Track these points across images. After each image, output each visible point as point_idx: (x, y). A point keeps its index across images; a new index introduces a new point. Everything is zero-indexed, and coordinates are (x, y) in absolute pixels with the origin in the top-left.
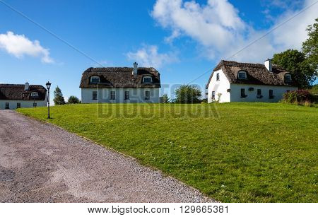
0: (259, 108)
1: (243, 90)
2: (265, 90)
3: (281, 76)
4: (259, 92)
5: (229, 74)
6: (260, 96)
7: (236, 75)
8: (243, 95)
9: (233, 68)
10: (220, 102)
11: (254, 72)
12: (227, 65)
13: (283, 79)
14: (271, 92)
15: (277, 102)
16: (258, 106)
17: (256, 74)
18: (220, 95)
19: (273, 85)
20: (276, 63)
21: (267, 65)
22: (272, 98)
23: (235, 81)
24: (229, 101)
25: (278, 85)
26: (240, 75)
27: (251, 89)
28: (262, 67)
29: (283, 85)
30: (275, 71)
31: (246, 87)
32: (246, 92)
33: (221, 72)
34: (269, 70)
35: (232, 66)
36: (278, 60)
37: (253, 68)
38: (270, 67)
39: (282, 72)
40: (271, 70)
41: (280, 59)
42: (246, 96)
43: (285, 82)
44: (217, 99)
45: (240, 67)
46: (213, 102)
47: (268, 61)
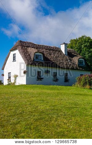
0: (52, 91)
1: (39, 73)
2: (61, 73)
3: (76, 60)
4: (55, 75)
5: (26, 55)
6: (56, 80)
7: (32, 57)
8: (39, 78)
9: (29, 50)
10: (17, 84)
11: (50, 54)
12: (24, 46)
13: (77, 63)
14: (66, 75)
15: (71, 85)
16: (52, 89)
17: (52, 57)
18: (16, 77)
19: (68, 68)
20: (72, 48)
21: (63, 48)
22: (67, 81)
23: (31, 62)
24: (25, 84)
25: (73, 69)
26: (37, 57)
27: (47, 72)
28: (58, 50)
29: (77, 69)
30: (70, 55)
31: (43, 69)
33: (17, 52)
34: (64, 53)
35: (28, 47)
36: (74, 45)
37: (50, 50)
38: (65, 51)
39: (76, 56)
40: (67, 54)
41: (76, 44)
42: (42, 78)
43: (79, 66)
44: (12, 81)
45: (37, 48)
46: (9, 84)
47: (64, 45)
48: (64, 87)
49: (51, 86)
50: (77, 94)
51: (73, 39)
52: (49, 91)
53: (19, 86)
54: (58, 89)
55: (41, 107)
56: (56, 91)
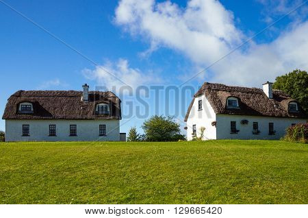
0: (253, 147)
1: (233, 124)
2: (263, 123)
3: (285, 104)
4: (255, 126)
5: (215, 102)
6: (256, 132)
7: (224, 103)
8: (234, 130)
9: (220, 94)
10: (204, 139)
11: (249, 99)
12: (212, 90)
13: (286, 109)
14: (271, 125)
15: (278, 139)
16: (251, 144)
17: (251, 102)
18: (203, 130)
19: (273, 116)
20: (279, 88)
21: (266, 89)
22: (272, 134)
23: (222, 111)
24: (214, 137)
25: (281, 117)
26: (230, 103)
27: (245, 122)
28: (260, 92)
29: (286, 117)
30: (276, 97)
31: (238, 119)
32: (238, 126)
33: (203, 97)
34: (268, 96)
35: (219, 90)
36: (282, 84)
37: (248, 93)
38: (269, 93)
39: (285, 99)
40: (272, 97)
41: (285, 82)
42: (238, 131)
43: (289, 113)
44: (199, 136)
45: (230, 92)
46: (194, 140)
47: (268, 85)
48: (269, 141)
49: (251, 141)
50: (288, 151)
51: (280, 76)
52: (248, 147)
53: (207, 141)
54: (260, 145)
55: (240, 168)
56: (258, 147)
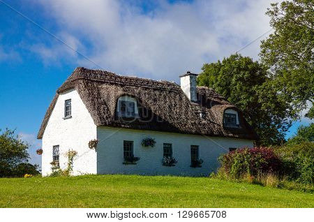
0: (162, 190)
1: (128, 146)
2: (181, 145)
3: (217, 113)
4: (168, 150)
5: (96, 104)
6: (169, 161)
8: (129, 157)
9: (104, 89)
10: (74, 173)
11: (156, 100)
12: (91, 82)
13: (220, 122)
14: (195, 150)
15: (206, 175)
16: (161, 184)
17: (159, 107)
18: (72, 155)
19: (198, 134)
20: (207, 84)
21: (185, 84)
22: (197, 166)
23: (107, 122)
24: (95, 173)
25: (211, 134)
26: (123, 107)
27: (148, 143)
28: (176, 90)
29: (220, 135)
30: (204, 101)
31: (136, 137)
32: (137, 150)
33: (74, 96)
34: (189, 97)
35: (102, 83)
36: (212, 78)
37: (155, 90)
38: (191, 89)
39: (217, 103)
40: (195, 99)
41: (217, 75)
42: (137, 159)
43: (224, 128)
44: (64, 167)
45: (122, 86)
46: (55, 174)
47: (188, 77)
48: (191, 179)
49: (159, 178)
50: (223, 197)
51: (209, 64)
52: (154, 190)
53: (79, 178)
54: (175, 185)
56: (171, 190)
